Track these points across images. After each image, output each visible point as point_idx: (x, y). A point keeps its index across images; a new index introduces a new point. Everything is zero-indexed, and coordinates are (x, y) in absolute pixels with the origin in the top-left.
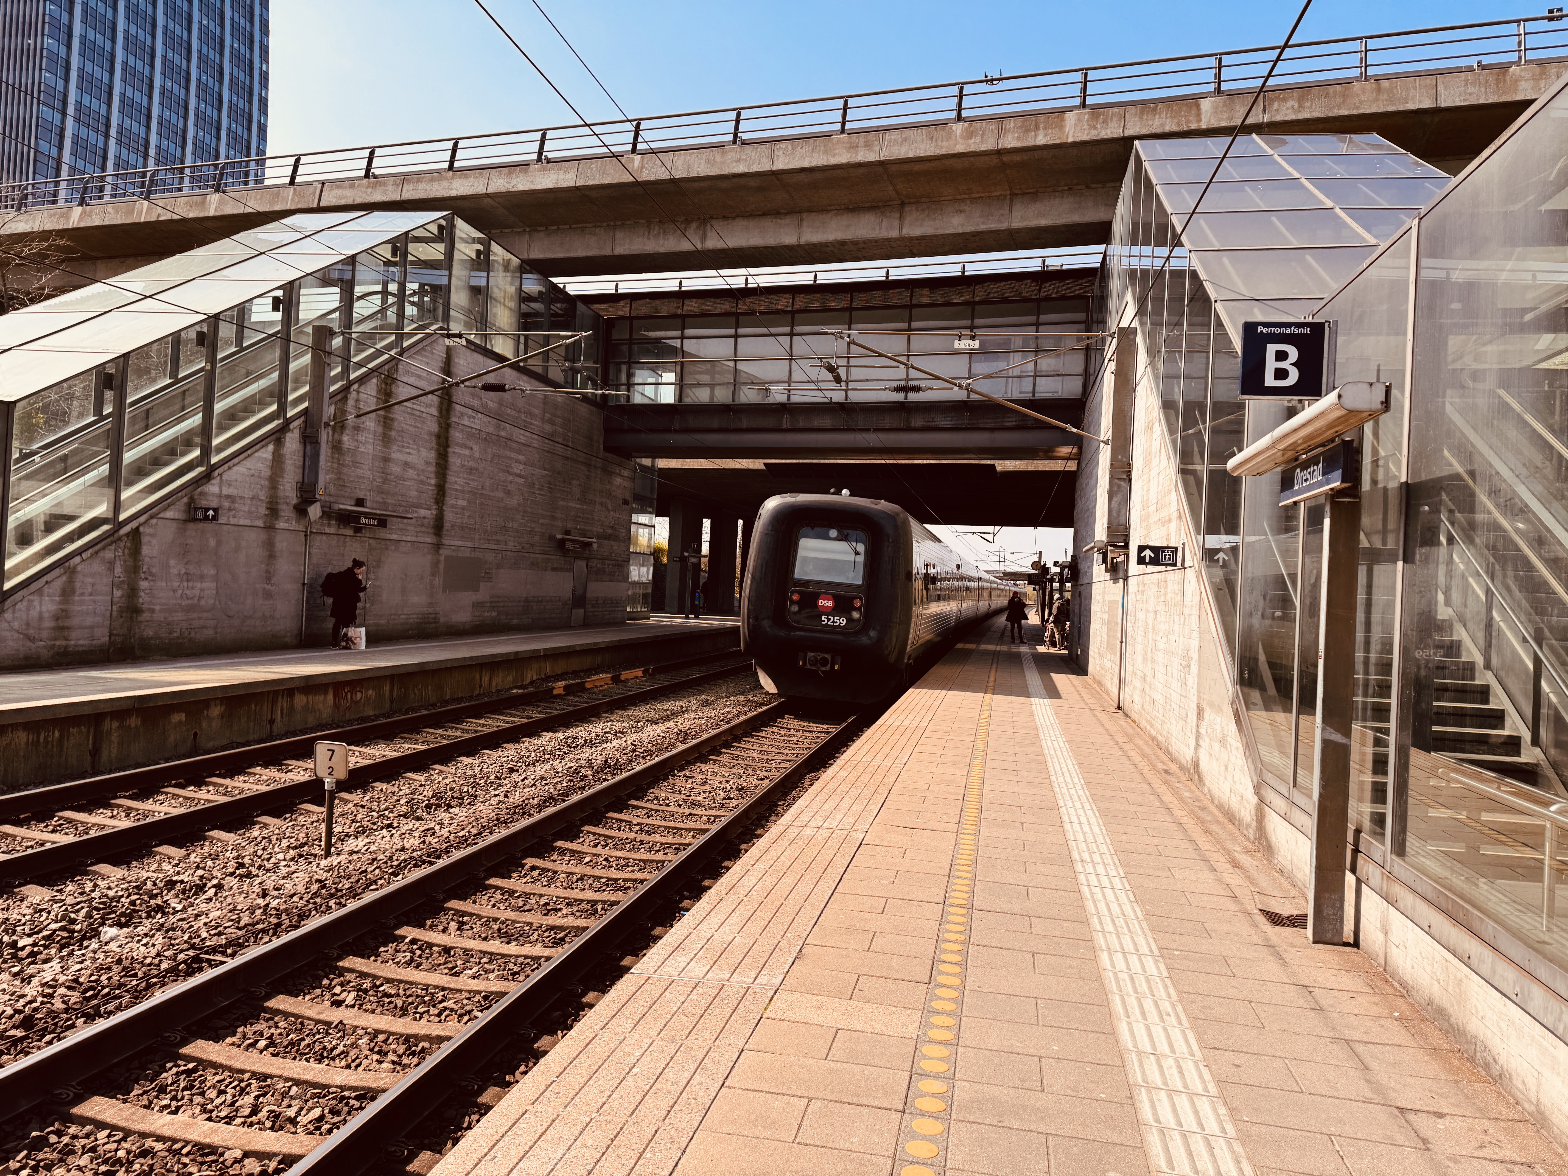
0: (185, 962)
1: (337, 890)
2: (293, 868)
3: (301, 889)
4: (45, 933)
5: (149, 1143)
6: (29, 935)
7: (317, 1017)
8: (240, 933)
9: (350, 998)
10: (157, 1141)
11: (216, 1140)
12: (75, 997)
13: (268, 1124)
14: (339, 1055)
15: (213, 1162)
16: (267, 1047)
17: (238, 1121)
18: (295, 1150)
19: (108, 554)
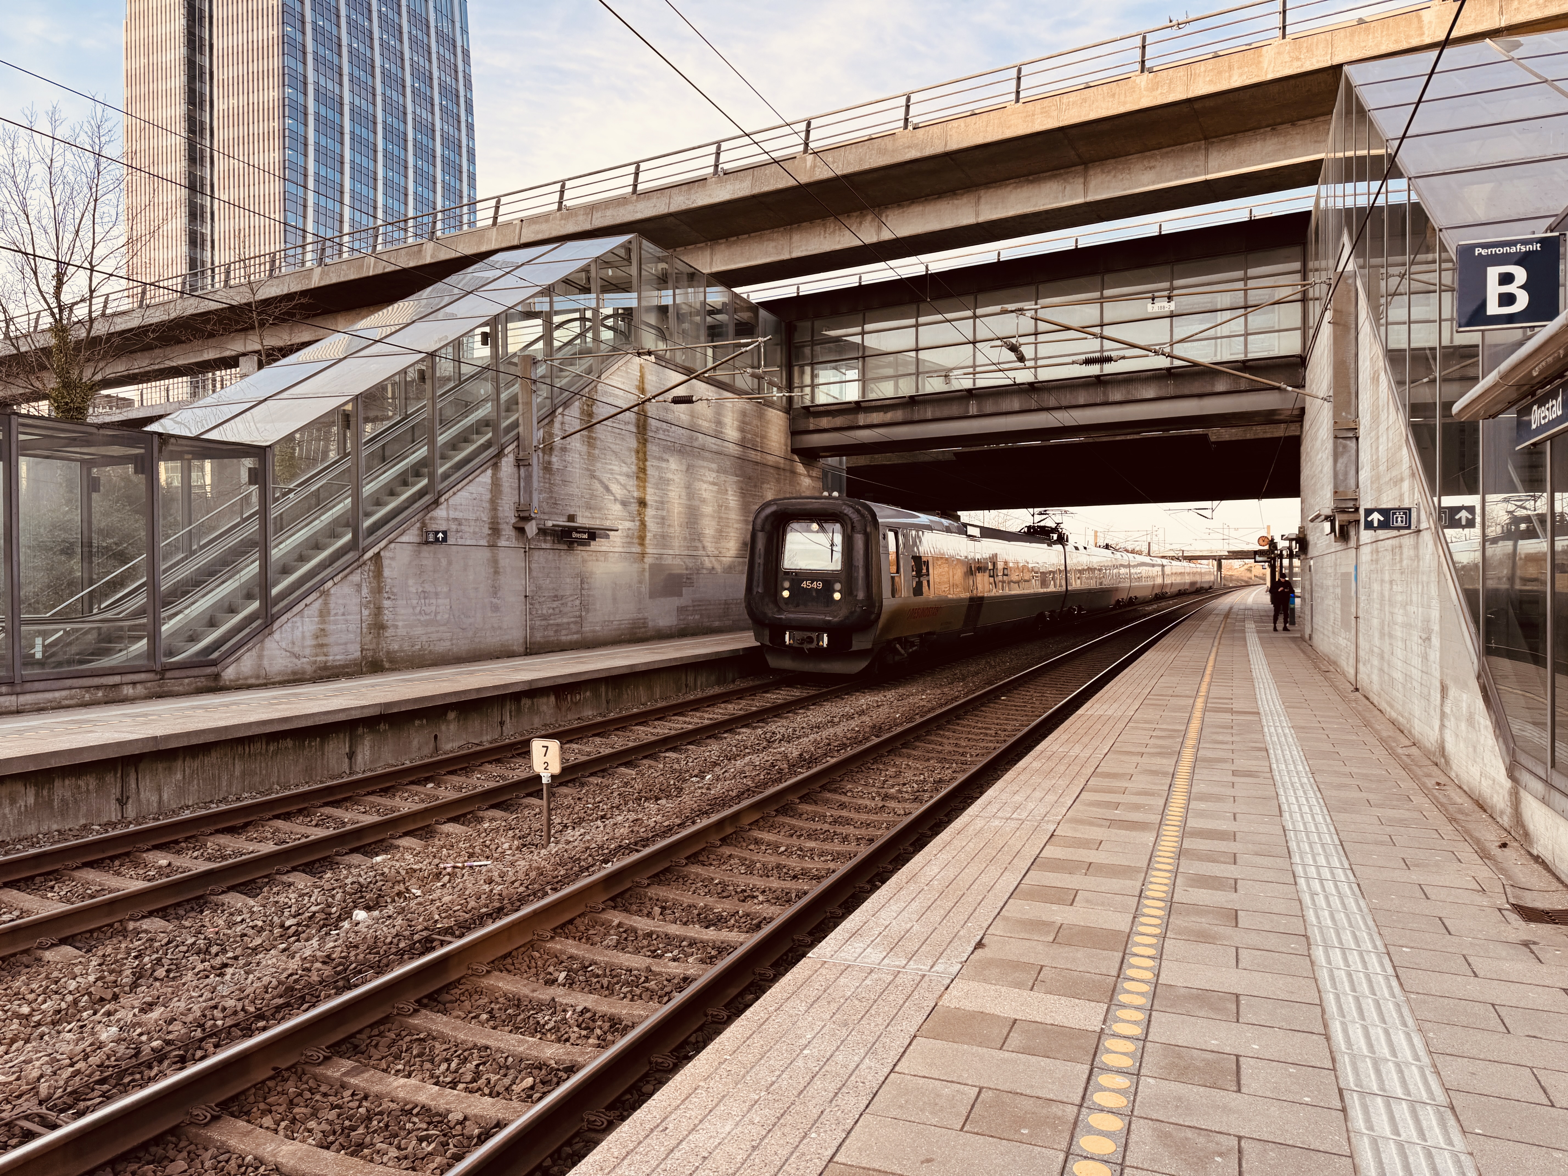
0: (419, 941)
1: (554, 876)
2: (516, 857)
3: (521, 876)
4: (307, 915)
6: (294, 917)
7: (531, 995)
8: (467, 916)
9: (562, 978)
10: (391, 1101)
11: (441, 1103)
12: (328, 971)
13: (487, 1091)
14: (550, 1030)
15: (439, 1122)
16: (488, 1020)
17: (461, 1086)
19: (356, 577)
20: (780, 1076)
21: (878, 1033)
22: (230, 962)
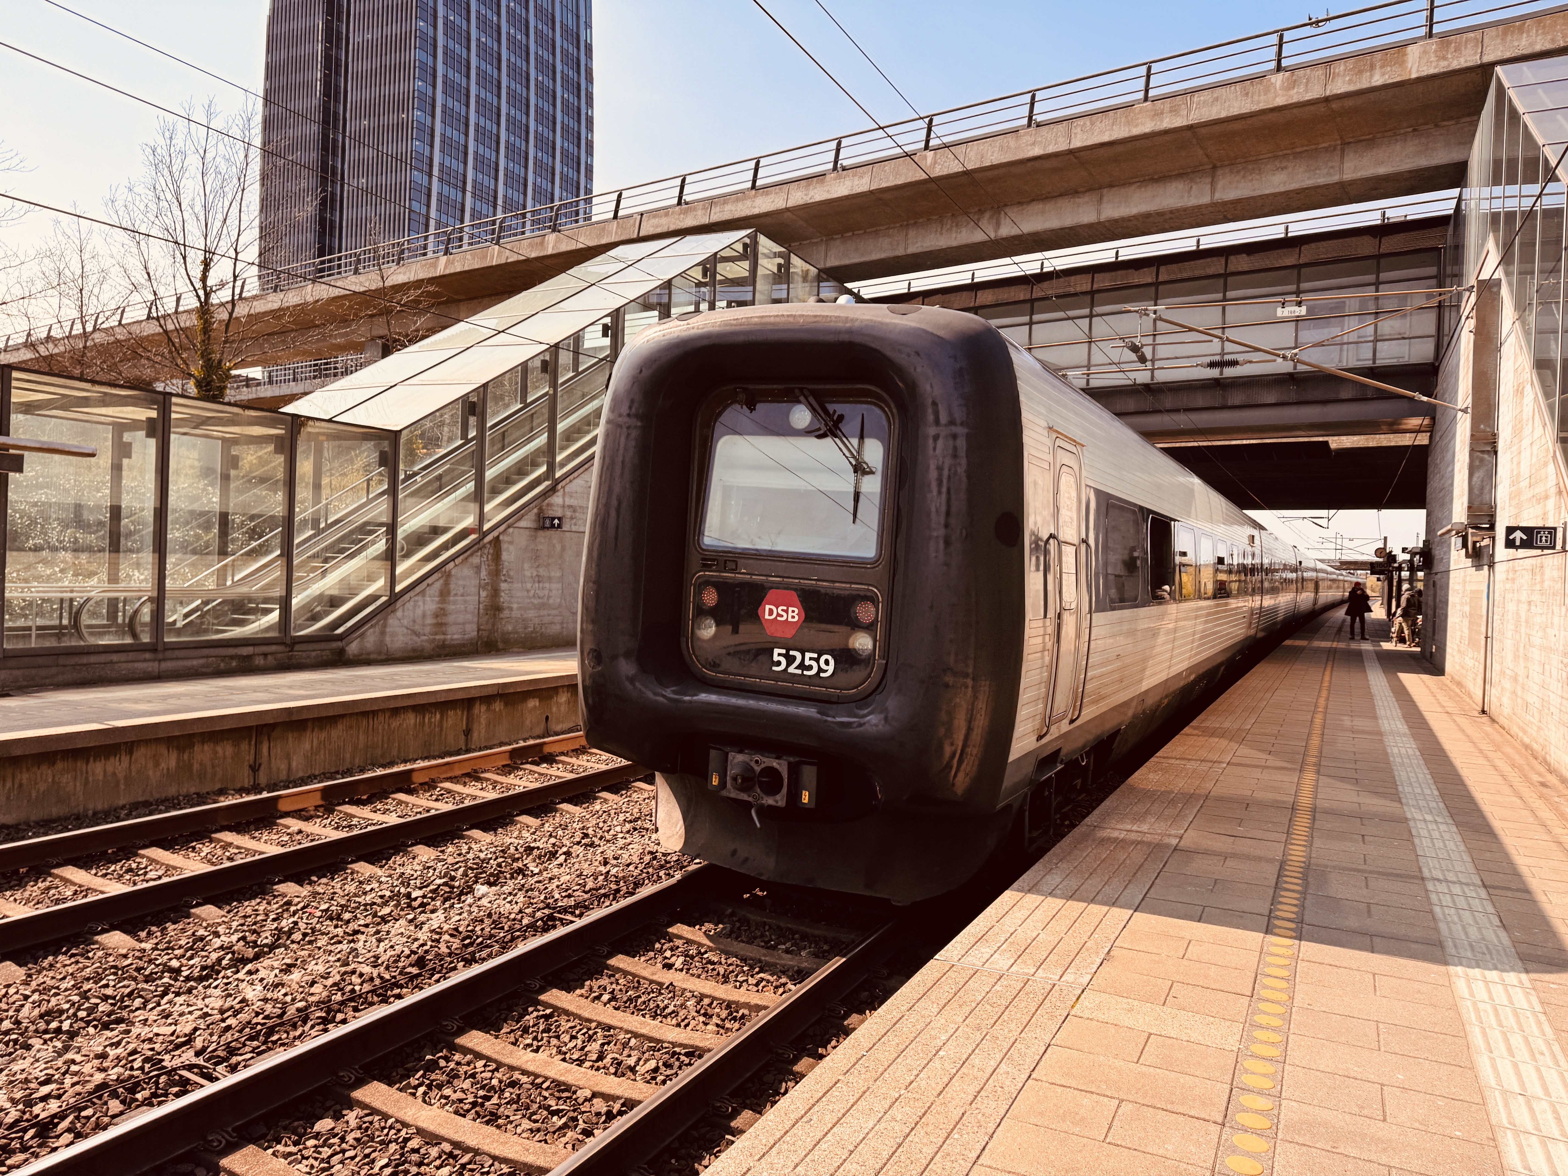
0: (541, 919)
1: (667, 862)
2: (629, 840)
3: (636, 859)
4: (432, 887)
5: (517, 1075)
6: (420, 888)
7: (651, 977)
8: (586, 896)
9: (679, 962)
10: (522, 1074)
11: (569, 1079)
12: (456, 943)
13: (612, 1070)
14: (670, 1014)
15: (567, 1098)
16: (610, 1001)
17: (587, 1064)
18: (635, 1096)
19: (475, 560)
20: (917, 1075)
21: (1012, 1040)
22: (362, 929)
